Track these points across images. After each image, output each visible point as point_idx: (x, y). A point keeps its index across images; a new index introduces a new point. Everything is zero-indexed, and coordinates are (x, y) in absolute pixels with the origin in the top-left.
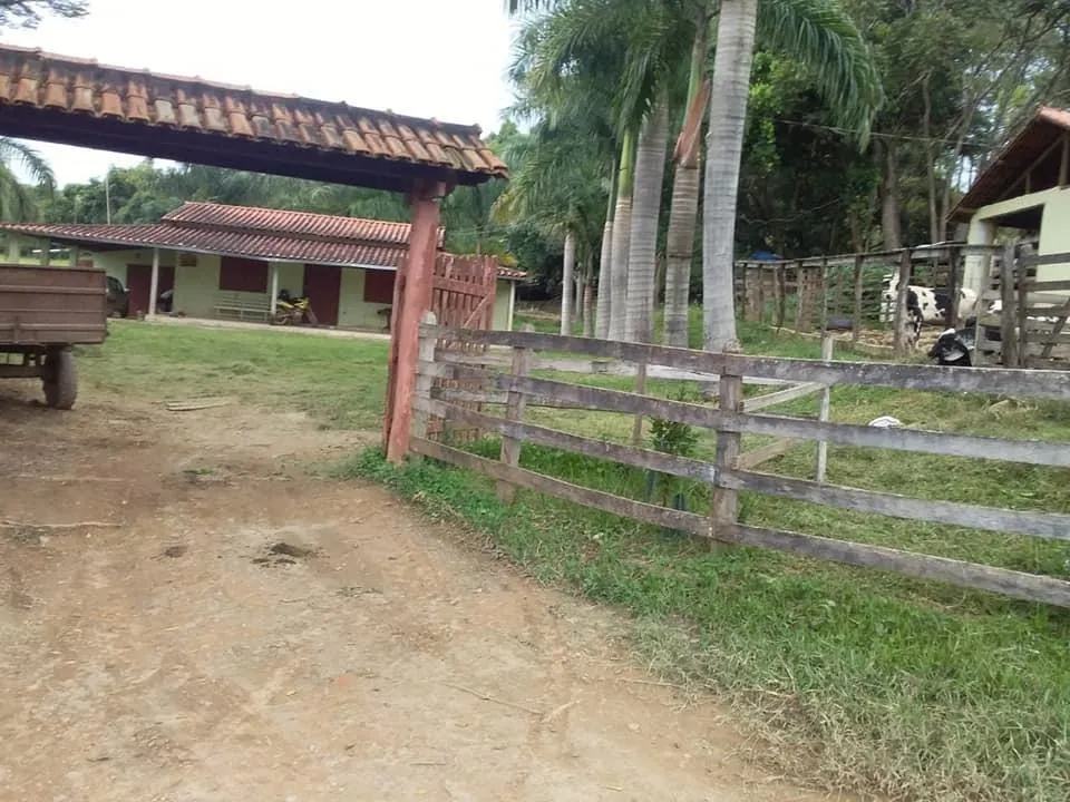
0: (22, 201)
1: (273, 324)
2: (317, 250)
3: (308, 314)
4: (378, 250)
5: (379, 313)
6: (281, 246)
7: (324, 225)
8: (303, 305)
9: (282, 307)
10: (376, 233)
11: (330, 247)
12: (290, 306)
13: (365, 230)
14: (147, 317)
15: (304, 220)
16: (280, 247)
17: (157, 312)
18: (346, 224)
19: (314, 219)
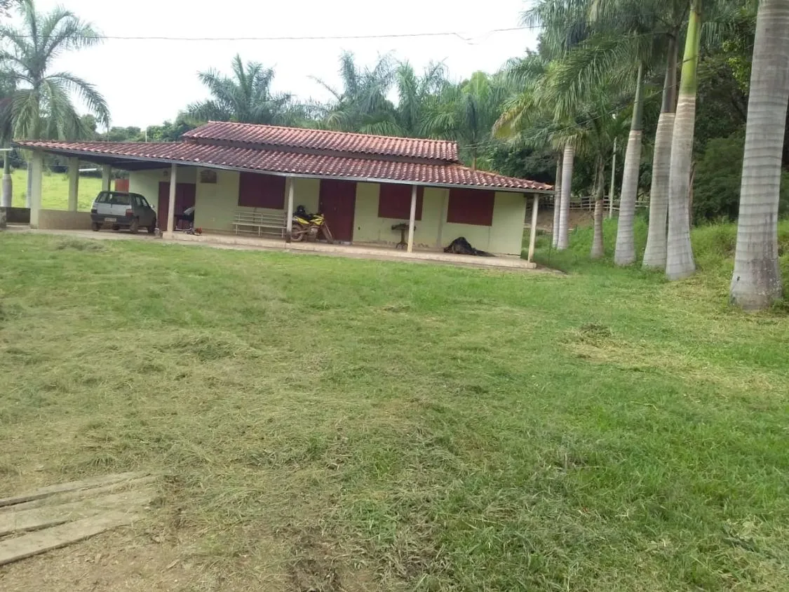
0: (77, 128)
1: (289, 241)
2: (333, 165)
3: (324, 230)
4: (393, 164)
5: (393, 228)
6: (296, 161)
7: (339, 141)
8: (319, 221)
9: (298, 224)
10: (390, 147)
11: (345, 161)
12: (306, 222)
13: (379, 145)
14: (165, 234)
15: (321, 136)
16: (295, 163)
17: (174, 230)
18: (361, 140)
19: (330, 136)
